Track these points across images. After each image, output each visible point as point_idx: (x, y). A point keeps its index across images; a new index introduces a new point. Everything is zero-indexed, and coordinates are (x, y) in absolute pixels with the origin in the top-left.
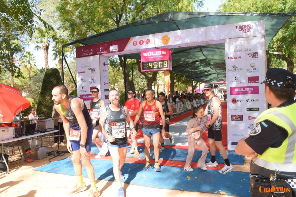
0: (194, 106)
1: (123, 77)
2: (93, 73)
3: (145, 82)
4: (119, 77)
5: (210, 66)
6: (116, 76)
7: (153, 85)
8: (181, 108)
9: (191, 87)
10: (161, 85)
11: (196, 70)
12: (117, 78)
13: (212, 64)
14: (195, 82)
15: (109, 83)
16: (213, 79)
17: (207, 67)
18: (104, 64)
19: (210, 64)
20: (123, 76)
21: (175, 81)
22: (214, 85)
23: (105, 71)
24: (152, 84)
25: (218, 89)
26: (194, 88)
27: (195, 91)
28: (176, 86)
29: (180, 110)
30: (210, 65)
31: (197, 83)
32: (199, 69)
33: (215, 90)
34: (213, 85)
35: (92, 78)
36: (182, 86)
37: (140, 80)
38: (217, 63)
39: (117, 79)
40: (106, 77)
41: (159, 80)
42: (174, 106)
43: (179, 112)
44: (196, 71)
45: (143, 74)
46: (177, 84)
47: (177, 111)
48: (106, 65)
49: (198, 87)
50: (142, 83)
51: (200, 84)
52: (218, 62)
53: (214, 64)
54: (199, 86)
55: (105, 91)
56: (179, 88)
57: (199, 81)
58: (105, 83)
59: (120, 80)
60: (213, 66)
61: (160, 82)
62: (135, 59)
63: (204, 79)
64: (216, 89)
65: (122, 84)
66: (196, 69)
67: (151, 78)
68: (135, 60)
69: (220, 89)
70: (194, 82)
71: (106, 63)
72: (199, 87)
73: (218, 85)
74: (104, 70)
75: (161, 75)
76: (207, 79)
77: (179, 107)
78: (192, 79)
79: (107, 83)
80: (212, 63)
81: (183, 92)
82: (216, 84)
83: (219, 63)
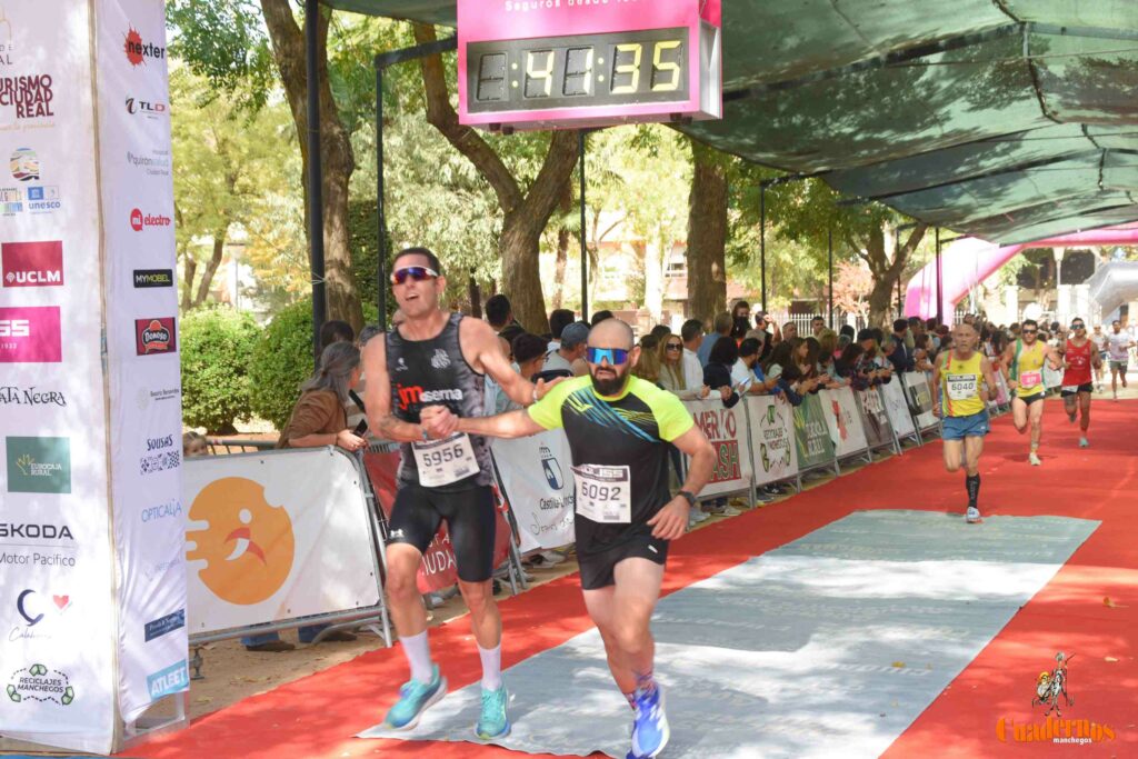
0: (889, 426)
1: (300, 168)
2: (25, 121)
3: (477, 216)
4: (262, 172)
5: (1039, 96)
6: (235, 164)
7: (548, 247)
8: (774, 445)
9: (864, 265)
10: (617, 247)
11: (913, 129)
12: (242, 180)
13: (1052, 78)
14: (902, 228)
15: (179, 215)
16: (1053, 205)
17: (1011, 99)
18: (135, 49)
19: (1042, 74)
20: (296, 160)
21: (734, 215)
22: (1059, 254)
23: (136, 105)
24: (542, 239)
25: (1100, 290)
26: (889, 277)
27: (900, 306)
28: (742, 258)
29: (765, 458)
30: (1036, 82)
31: (914, 242)
32: (937, 122)
33: (1074, 299)
34: (1051, 252)
35: (25, 165)
36: (793, 254)
37: (439, 197)
38: (1103, 65)
39: (244, 191)
40: (147, 161)
41: (600, 200)
42: (715, 426)
43: (764, 478)
44: (908, 137)
45: (464, 150)
46: (746, 237)
47: (745, 469)
48: (148, 59)
49: (922, 265)
50: (457, 224)
51: (939, 243)
52: (1111, 52)
53: (1072, 76)
54: (933, 257)
55: (137, 285)
56: (768, 276)
57: (937, 224)
58: (136, 213)
59: (274, 199)
60: (1061, 91)
61: (606, 219)
62: (398, 17)
63: (968, 210)
64: (1082, 289)
65: (291, 226)
66: (908, 124)
67: (534, 185)
68: (404, 26)
69: (1116, 286)
70: (886, 228)
71: (145, 42)
72: (930, 269)
73: (1095, 250)
74: (130, 102)
75: (616, 165)
76: (996, 209)
77: (758, 437)
78: (873, 199)
79: (155, 215)
80: (1058, 70)
81: (797, 308)
82: (1076, 248)
83: (1122, 62)
